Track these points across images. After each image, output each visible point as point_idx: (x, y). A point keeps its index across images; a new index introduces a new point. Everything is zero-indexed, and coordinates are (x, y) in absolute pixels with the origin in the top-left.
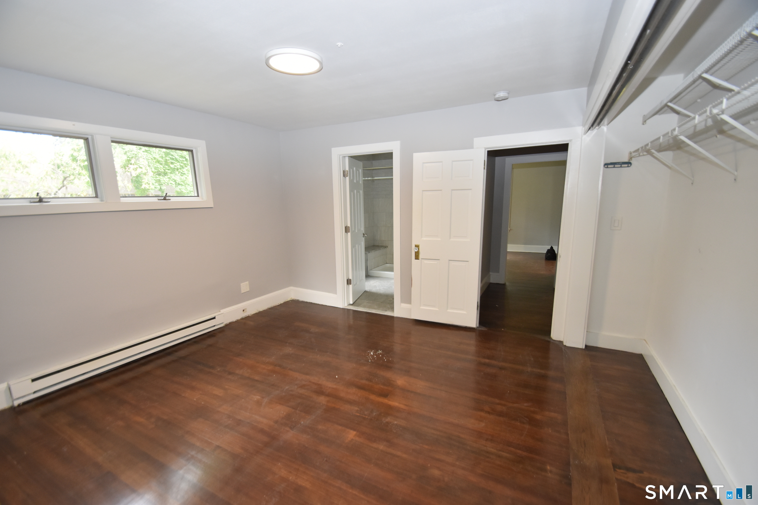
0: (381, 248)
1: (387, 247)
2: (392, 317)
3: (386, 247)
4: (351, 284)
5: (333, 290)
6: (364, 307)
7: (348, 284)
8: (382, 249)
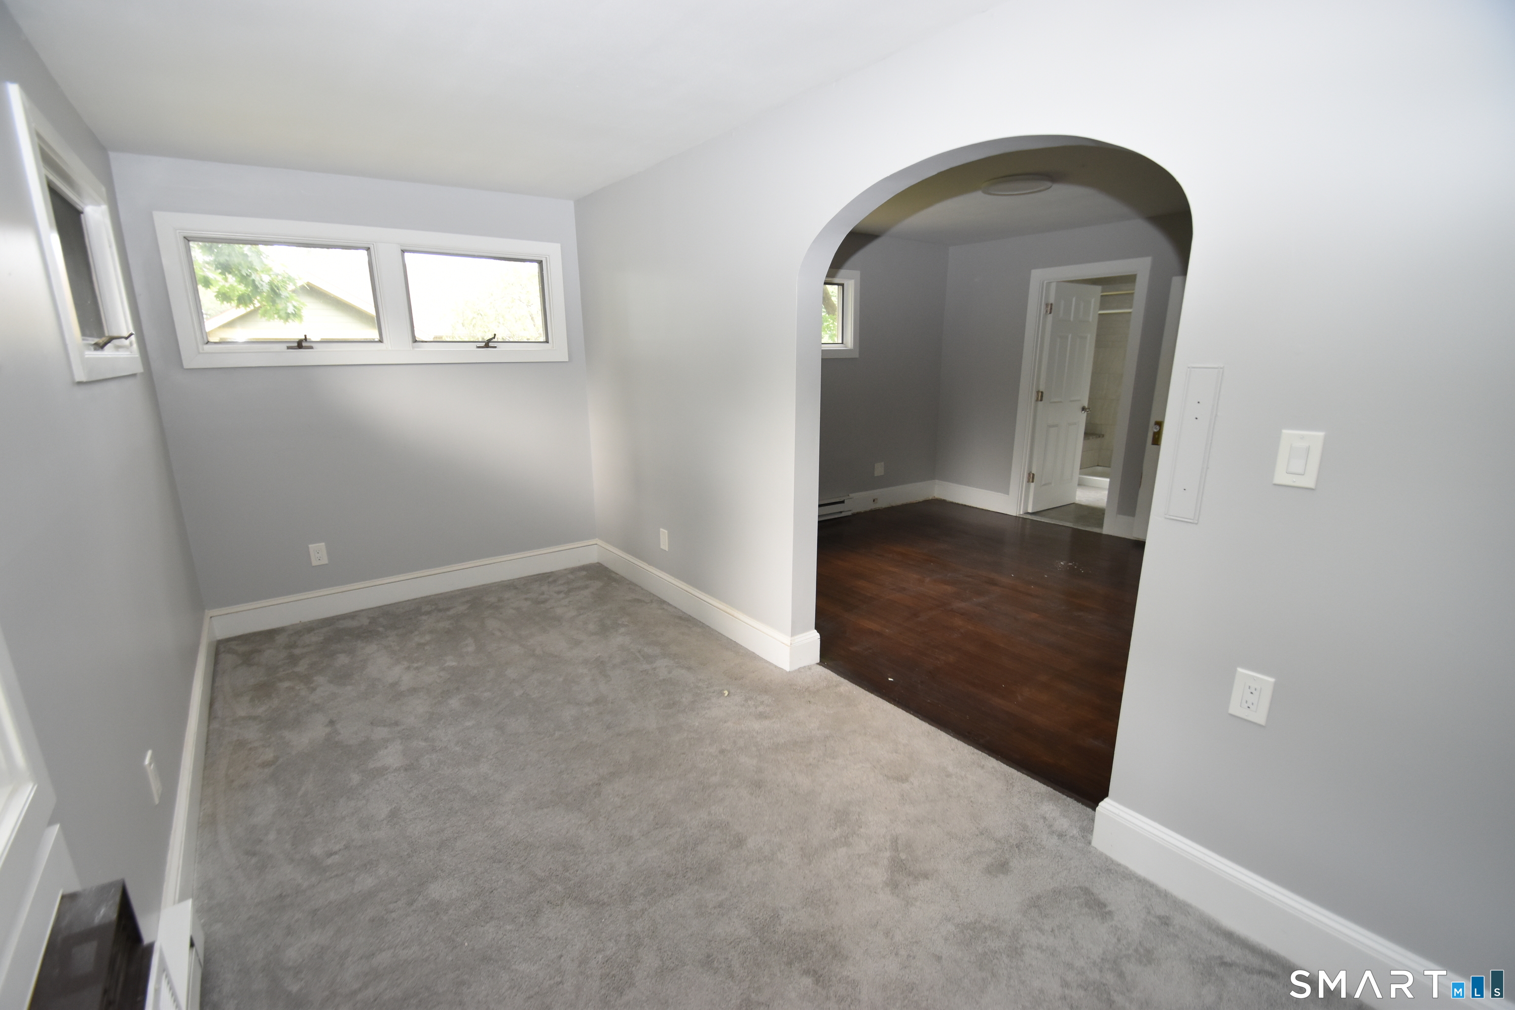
0: (1091, 437)
1: (1103, 436)
2: (1101, 534)
3: (1099, 437)
4: (1033, 482)
5: (1004, 489)
6: (1052, 518)
7: (1028, 481)
8: (1093, 438)
